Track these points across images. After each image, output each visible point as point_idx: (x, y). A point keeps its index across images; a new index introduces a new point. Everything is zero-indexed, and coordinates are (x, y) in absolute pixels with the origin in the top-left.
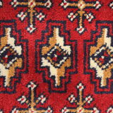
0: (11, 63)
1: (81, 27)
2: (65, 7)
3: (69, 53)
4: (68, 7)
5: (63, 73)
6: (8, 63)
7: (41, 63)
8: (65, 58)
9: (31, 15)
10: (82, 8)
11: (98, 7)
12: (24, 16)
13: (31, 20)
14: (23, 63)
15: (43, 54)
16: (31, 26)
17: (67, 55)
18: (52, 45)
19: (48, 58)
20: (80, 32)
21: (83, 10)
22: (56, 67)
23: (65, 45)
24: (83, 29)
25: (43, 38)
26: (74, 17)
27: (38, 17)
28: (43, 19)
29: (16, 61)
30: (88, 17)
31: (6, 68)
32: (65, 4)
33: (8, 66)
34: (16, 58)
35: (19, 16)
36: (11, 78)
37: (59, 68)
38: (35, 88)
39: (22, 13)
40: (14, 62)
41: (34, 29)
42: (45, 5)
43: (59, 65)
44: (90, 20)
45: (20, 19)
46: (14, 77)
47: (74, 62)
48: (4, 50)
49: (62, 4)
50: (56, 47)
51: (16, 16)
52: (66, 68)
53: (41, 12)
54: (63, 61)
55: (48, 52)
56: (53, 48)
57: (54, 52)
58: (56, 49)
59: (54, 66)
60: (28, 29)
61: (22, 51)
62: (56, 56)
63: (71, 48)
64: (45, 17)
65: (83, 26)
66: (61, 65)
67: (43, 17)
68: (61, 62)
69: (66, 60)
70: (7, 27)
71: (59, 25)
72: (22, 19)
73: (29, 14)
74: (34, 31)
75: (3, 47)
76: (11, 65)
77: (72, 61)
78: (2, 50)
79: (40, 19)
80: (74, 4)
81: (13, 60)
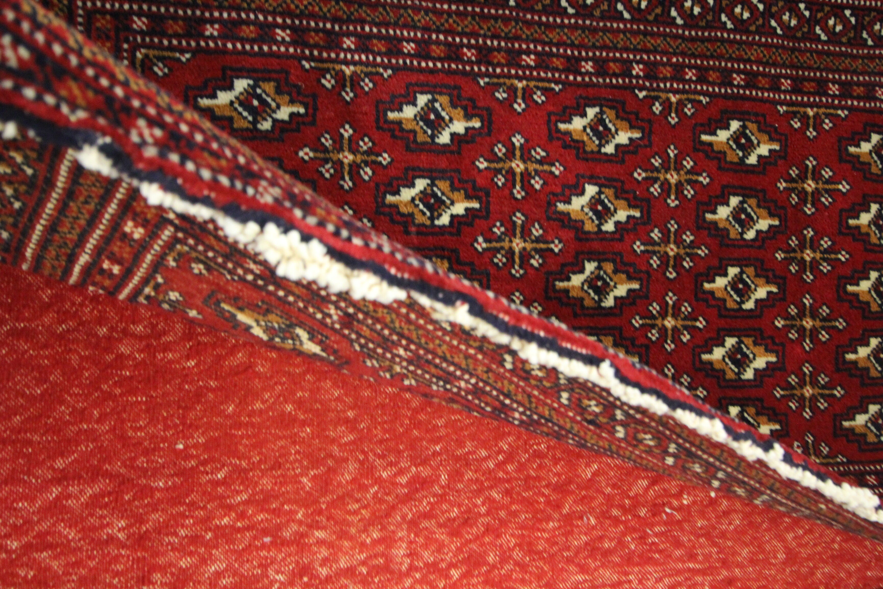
0: (591, 214)
1: (641, 322)
2: (667, 299)
3: (603, 304)
4: (667, 303)
5: (575, 295)
6: (591, 209)
7: (589, 261)
8: (596, 298)
9: (657, 248)
10: (666, 323)
11: (667, 346)
12: (656, 238)
13: (650, 248)
14: (589, 233)
15: (602, 264)
16: (642, 248)
17: (600, 300)
18: (615, 279)
19: (597, 272)
20: (634, 321)
21: (663, 326)
22: (583, 284)
23: (616, 298)
24: (637, 325)
25: (625, 265)
26: (654, 312)
27: (655, 258)
28: (651, 265)
29: (593, 221)
30: (654, 331)
31: (583, 207)
32: (671, 298)
33: (586, 210)
34: (597, 222)
35: (656, 230)
36: (568, 214)
37: (582, 288)
38: (552, 250)
39: (660, 235)
40: (591, 218)
41: (638, 251)
42: (670, 269)
43: (586, 287)
44: (649, 335)
45: (652, 231)
46: (570, 218)
47: (591, 311)
48: (609, 205)
49: (670, 294)
50: (612, 284)
51: (656, 226)
52: (582, 299)
53: (661, 262)
54: (592, 294)
55: (605, 272)
56: (611, 280)
57: (604, 281)
58: (608, 284)
59: (585, 281)
60: (638, 243)
61: (607, 232)
62: (599, 283)
63: (611, 308)
64: (654, 269)
65: (642, 326)
66: (586, 292)
67: (655, 266)
68: (591, 291)
69: (593, 299)
70: (641, 212)
71: (644, 290)
72: (652, 235)
73: (659, 245)
74: (635, 251)
75: (612, 204)
76: (587, 214)
77: (592, 308)
78: (609, 201)
79: (652, 262)
80: (670, 311)
81: (594, 217)
